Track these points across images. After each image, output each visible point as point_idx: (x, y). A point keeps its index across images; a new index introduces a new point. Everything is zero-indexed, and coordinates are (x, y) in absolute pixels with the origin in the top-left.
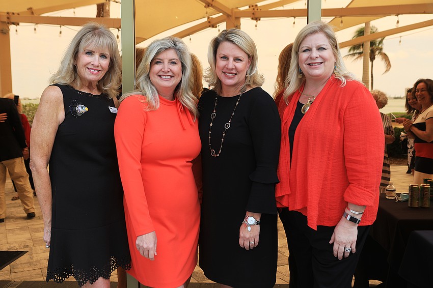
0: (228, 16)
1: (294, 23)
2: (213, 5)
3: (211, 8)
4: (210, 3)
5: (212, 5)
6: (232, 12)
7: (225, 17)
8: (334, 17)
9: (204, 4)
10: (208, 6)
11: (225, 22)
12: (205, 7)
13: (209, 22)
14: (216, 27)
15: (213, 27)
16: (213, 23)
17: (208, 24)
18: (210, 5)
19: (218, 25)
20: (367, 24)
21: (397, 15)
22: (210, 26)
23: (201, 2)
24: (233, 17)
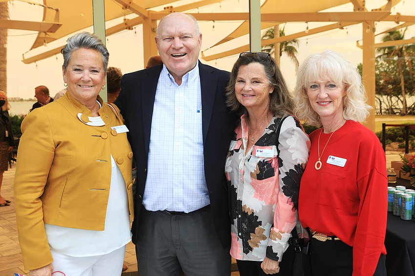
0: (145, 18)
1: (214, 27)
2: (131, 7)
3: (128, 10)
4: (127, 5)
5: (129, 7)
6: (148, 14)
7: (142, 19)
8: (244, 21)
9: (122, 6)
10: (126, 8)
11: (142, 25)
12: (123, 8)
13: (126, 24)
14: (132, 29)
15: (129, 29)
16: (129, 25)
17: (125, 26)
18: (128, 7)
19: (134, 27)
20: (276, 26)
21: (307, 22)
22: (126, 28)
23: (119, 4)
24: (150, 19)
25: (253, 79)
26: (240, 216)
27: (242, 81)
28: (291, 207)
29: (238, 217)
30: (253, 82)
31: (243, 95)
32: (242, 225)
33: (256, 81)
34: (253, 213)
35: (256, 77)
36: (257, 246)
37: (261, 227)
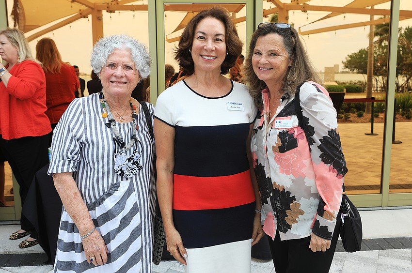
7: (90, 10)
10: (73, 1)
13: (81, 14)
14: (87, 18)
15: (84, 17)
16: (84, 14)
22: (81, 17)
25: (269, 51)
26: (271, 195)
27: (259, 53)
28: (335, 174)
29: (270, 196)
30: (270, 55)
31: (259, 68)
32: (275, 204)
33: (274, 54)
34: (284, 190)
35: (273, 49)
36: (295, 221)
37: (295, 202)
